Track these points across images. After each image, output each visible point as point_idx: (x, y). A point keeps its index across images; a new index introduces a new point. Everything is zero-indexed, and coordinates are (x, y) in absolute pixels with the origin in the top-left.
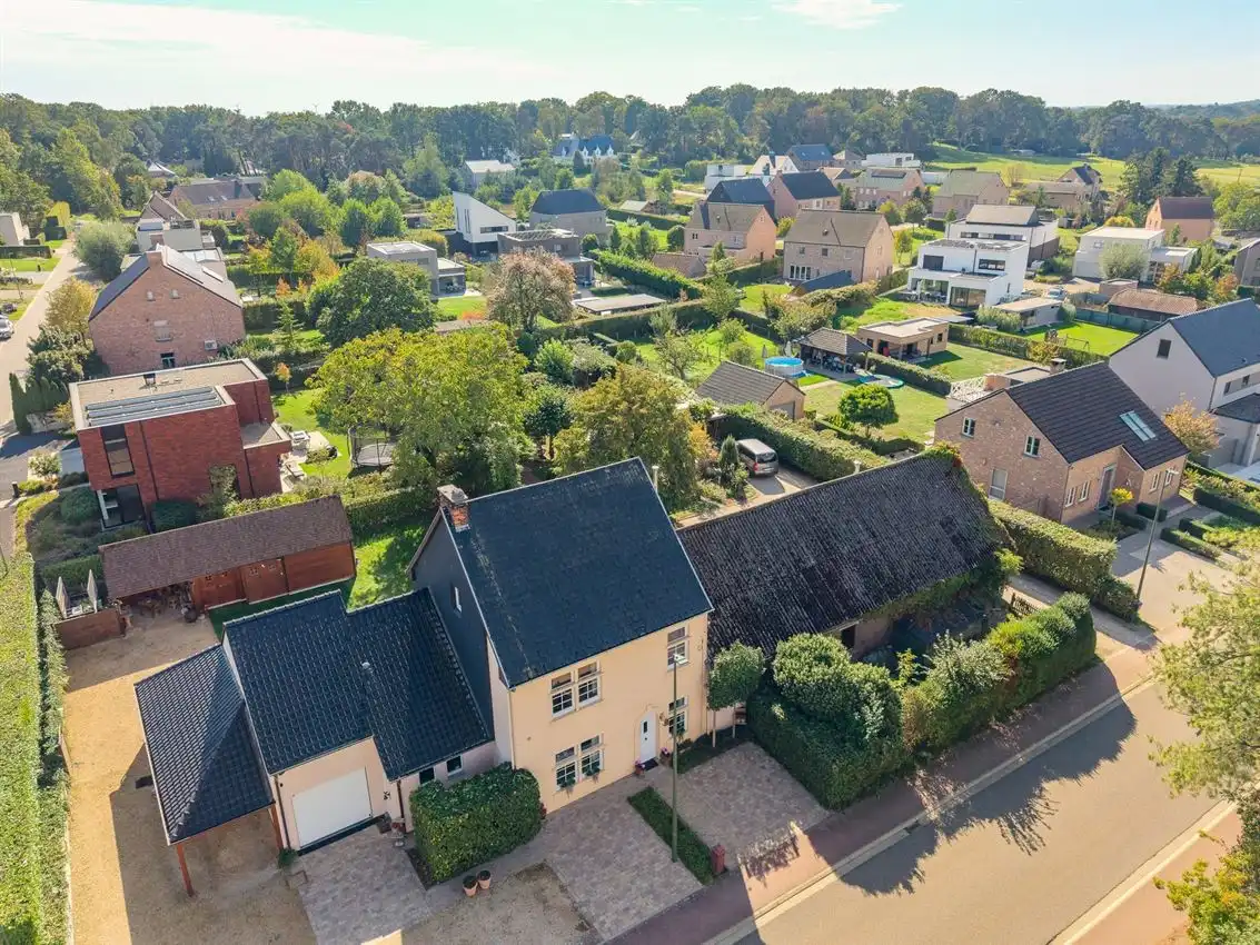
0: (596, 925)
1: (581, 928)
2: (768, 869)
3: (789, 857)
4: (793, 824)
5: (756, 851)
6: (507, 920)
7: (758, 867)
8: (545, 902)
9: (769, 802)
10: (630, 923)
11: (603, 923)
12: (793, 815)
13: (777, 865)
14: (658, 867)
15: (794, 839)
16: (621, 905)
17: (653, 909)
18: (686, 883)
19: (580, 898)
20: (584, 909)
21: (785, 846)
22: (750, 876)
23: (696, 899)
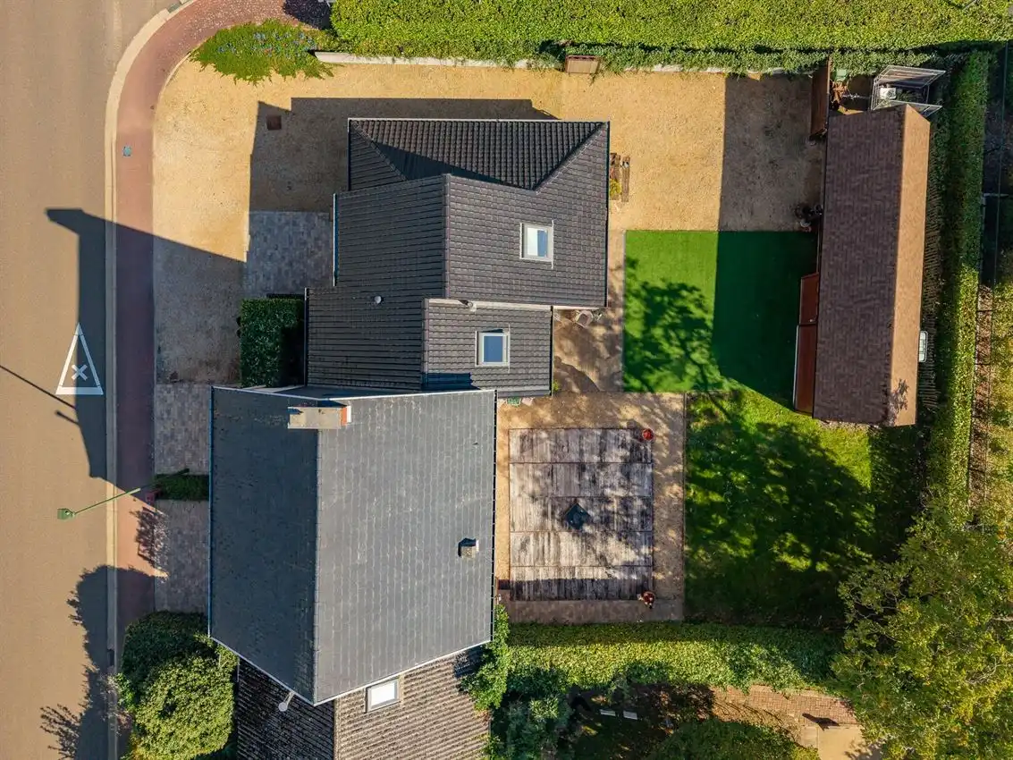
0: (170, 386)
1: (174, 376)
2: (142, 525)
3: (142, 548)
4: (165, 575)
5: (159, 530)
6: (209, 333)
7: (146, 519)
8: (207, 364)
9: (193, 576)
10: (158, 408)
11: (169, 392)
12: (172, 583)
13: (141, 534)
14: (188, 456)
15: (152, 563)
16: (174, 411)
17: (160, 429)
18: (166, 465)
19: (196, 388)
20: (186, 386)
21: (152, 553)
22: (144, 509)
23: (149, 462)
